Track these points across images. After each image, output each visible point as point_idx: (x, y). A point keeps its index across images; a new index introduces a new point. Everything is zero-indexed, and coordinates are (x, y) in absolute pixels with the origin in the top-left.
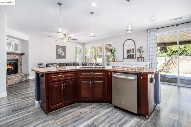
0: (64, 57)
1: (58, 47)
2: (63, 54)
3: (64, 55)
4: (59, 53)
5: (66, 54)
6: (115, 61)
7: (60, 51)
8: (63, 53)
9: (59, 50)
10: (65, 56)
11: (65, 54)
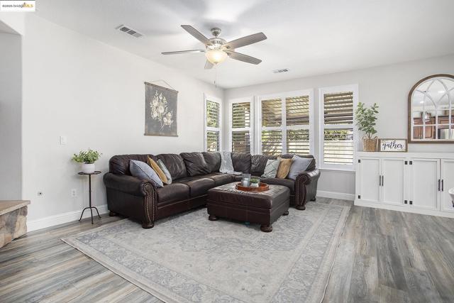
0: (171, 131)
1: (152, 90)
2: (168, 121)
3: (170, 122)
4: (155, 115)
5: (178, 121)
6: (379, 151)
7: (159, 109)
8: (169, 115)
9: (155, 103)
10: (176, 128)
11: (174, 118)
